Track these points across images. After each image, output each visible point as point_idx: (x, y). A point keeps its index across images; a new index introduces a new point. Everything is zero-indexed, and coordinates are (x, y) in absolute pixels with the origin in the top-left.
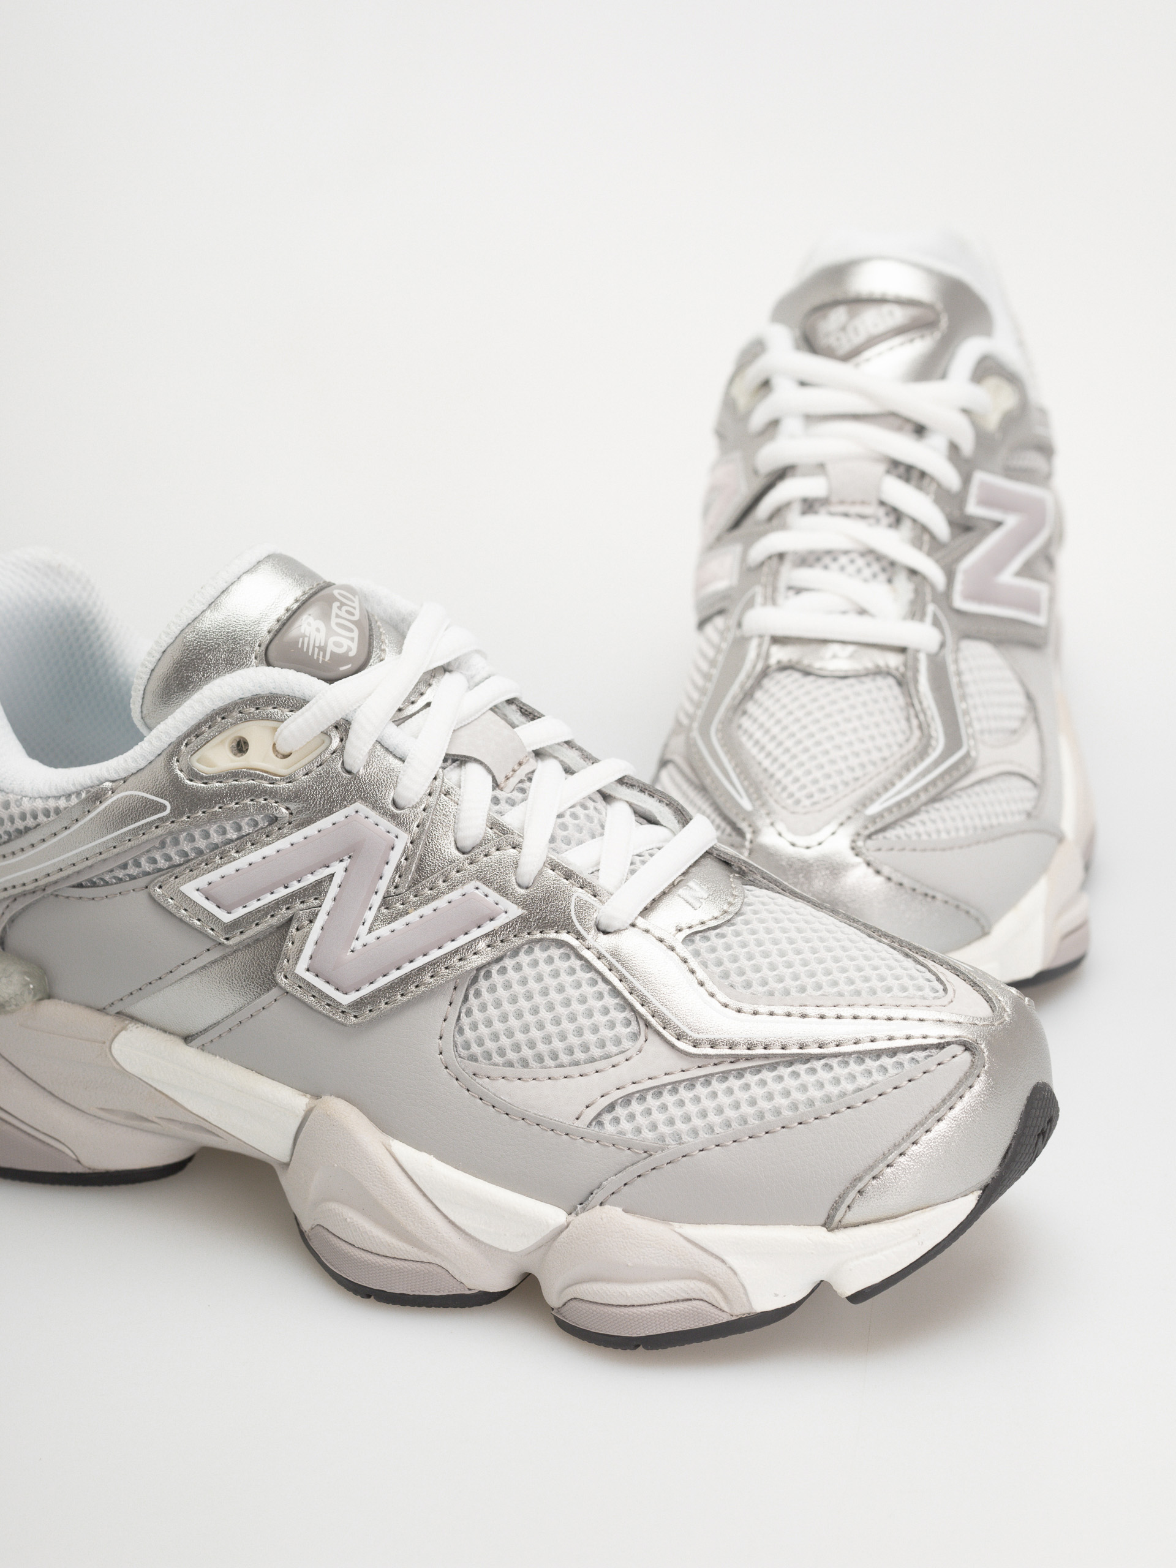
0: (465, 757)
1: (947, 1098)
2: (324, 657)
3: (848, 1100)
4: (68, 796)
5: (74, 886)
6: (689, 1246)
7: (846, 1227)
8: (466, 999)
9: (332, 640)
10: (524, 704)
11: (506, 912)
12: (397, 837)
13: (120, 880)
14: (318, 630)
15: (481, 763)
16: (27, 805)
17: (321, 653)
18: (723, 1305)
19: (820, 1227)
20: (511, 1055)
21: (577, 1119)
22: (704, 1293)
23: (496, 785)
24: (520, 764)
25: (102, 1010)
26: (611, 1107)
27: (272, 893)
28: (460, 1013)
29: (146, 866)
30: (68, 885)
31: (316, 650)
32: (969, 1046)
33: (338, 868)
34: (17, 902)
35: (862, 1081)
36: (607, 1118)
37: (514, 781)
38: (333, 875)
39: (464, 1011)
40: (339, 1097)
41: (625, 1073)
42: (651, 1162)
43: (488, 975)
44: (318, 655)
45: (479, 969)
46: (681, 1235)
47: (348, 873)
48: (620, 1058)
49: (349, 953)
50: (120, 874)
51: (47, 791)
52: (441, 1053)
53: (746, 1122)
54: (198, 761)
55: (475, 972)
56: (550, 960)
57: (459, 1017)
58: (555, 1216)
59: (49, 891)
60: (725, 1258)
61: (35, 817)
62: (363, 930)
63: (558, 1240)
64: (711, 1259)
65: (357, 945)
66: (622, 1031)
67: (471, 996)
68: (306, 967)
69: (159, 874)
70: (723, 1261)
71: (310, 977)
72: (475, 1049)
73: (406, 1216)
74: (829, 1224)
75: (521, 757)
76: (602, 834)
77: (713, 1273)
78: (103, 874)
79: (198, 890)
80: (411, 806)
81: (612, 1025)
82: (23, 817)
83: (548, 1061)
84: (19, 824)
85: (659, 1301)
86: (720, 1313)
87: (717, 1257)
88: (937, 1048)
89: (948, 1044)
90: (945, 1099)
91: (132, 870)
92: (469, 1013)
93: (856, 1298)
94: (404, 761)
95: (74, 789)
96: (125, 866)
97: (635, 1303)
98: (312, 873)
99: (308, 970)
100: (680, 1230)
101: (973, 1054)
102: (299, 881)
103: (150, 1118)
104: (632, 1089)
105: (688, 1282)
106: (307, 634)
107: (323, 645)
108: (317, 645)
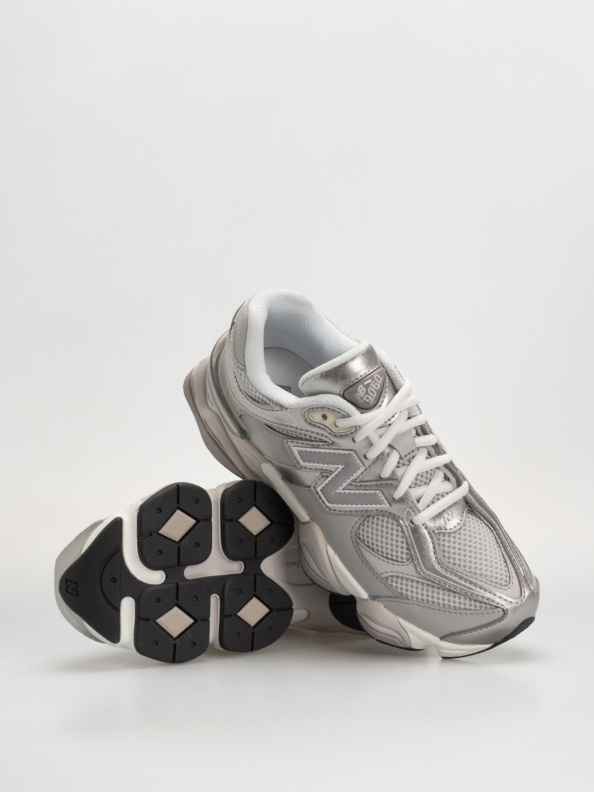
0: (395, 447)
1: (490, 623)
2: (361, 401)
5: (263, 423)
6: (398, 624)
7: (446, 641)
8: (365, 520)
9: (366, 396)
11: (385, 504)
12: (361, 466)
14: (363, 391)
15: (398, 451)
17: (361, 400)
18: (403, 642)
19: (438, 637)
20: (370, 545)
21: (381, 574)
22: (400, 638)
23: (401, 458)
24: (412, 451)
25: (262, 454)
26: (392, 576)
27: (318, 463)
28: (361, 523)
33: (340, 466)
37: (408, 458)
38: (338, 468)
39: (362, 523)
40: (318, 525)
41: (400, 569)
42: (396, 599)
44: (360, 400)
46: (398, 621)
47: (342, 469)
49: (335, 493)
52: (351, 532)
54: (310, 416)
55: (370, 514)
57: (360, 525)
58: (366, 595)
60: (408, 633)
62: (341, 488)
63: (363, 601)
64: (404, 631)
65: (338, 491)
66: (404, 556)
67: (366, 521)
68: (320, 489)
69: (288, 437)
72: (361, 536)
74: (442, 638)
75: (413, 449)
76: (429, 484)
77: (403, 634)
79: (297, 450)
80: (370, 459)
81: (402, 553)
83: (380, 553)
86: (401, 644)
88: (495, 607)
89: (499, 608)
90: (489, 623)
94: (372, 445)
98: (332, 464)
99: (321, 490)
100: (398, 619)
101: (505, 613)
104: (401, 575)
105: (395, 633)
106: (359, 392)
107: (362, 397)
108: (361, 396)
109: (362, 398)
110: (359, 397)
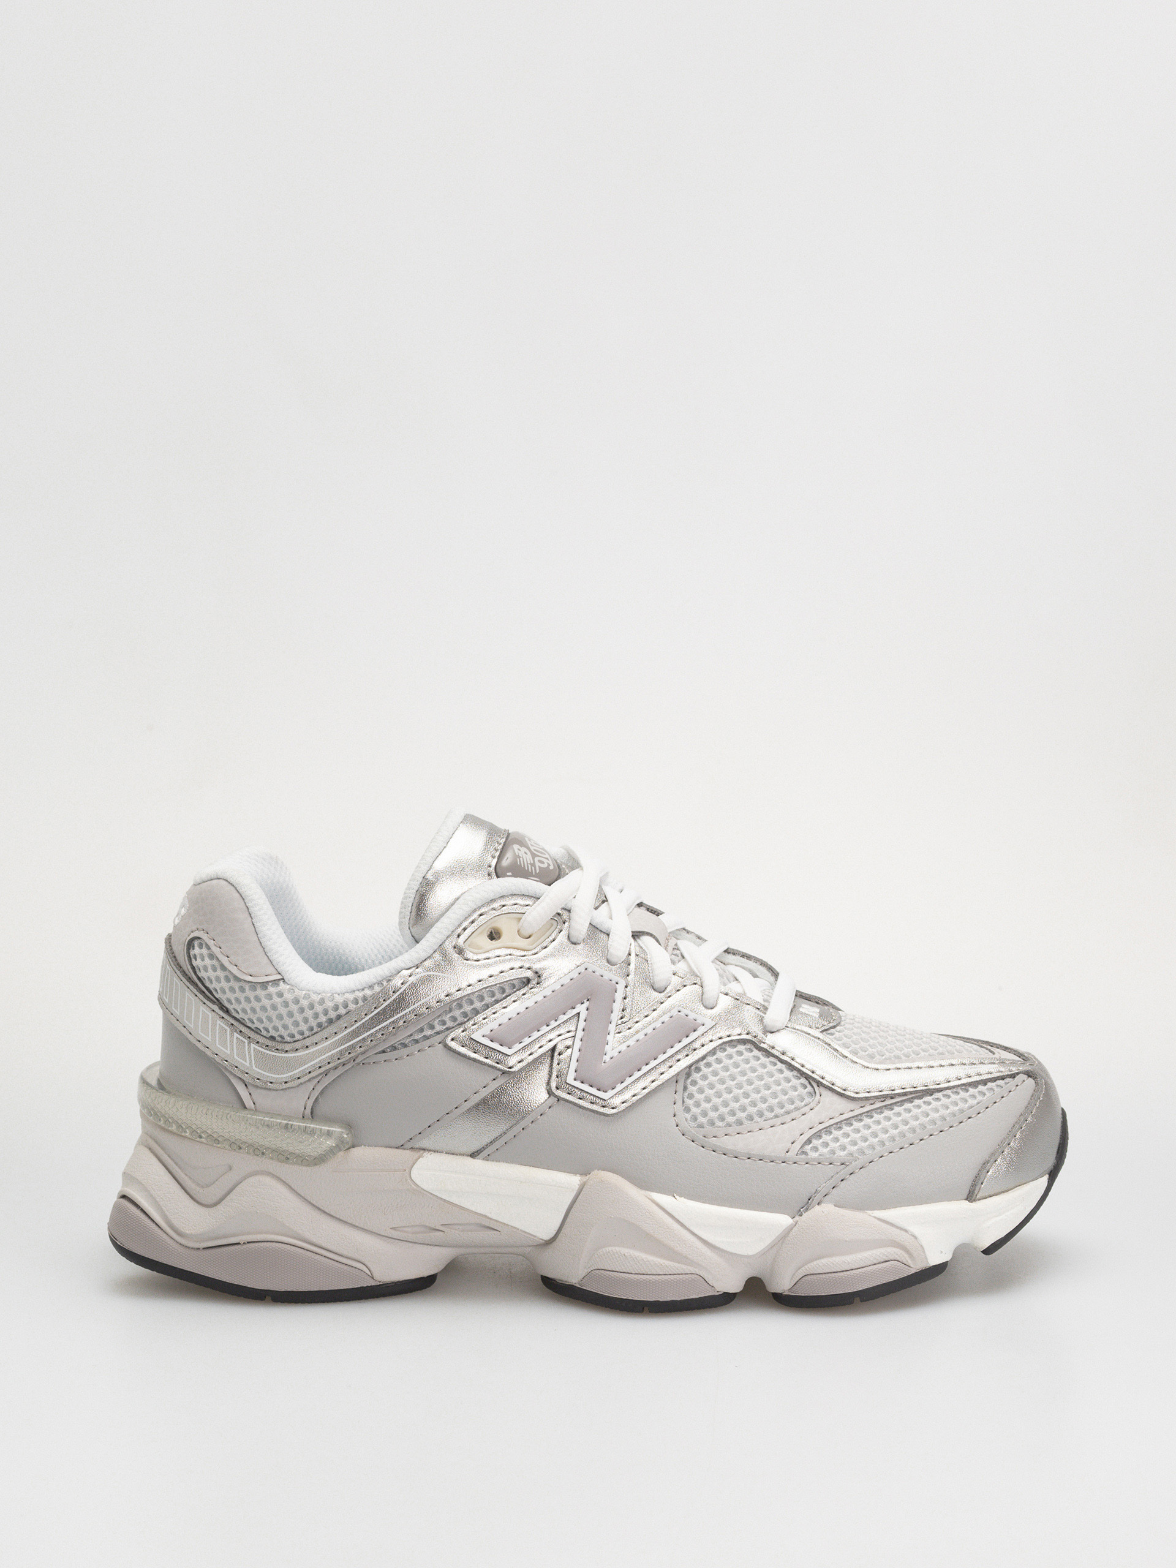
0: (640, 932)
1: (1028, 1106)
2: (536, 870)
3: (968, 1113)
4: (371, 987)
5: (380, 1053)
7: (979, 1200)
8: (685, 1088)
9: (536, 859)
10: (649, 906)
11: (702, 1026)
12: (617, 983)
13: (417, 1041)
14: (526, 853)
15: (651, 935)
16: (339, 999)
17: (533, 868)
18: (910, 1262)
19: (964, 1201)
20: (730, 1119)
21: (787, 1152)
22: (897, 1254)
25: (401, 1147)
26: (809, 1141)
27: (538, 1031)
29: (438, 1028)
30: (375, 1052)
31: (529, 866)
32: (1030, 1074)
33: (581, 1008)
34: (328, 1076)
35: (972, 1102)
36: (808, 1148)
38: (579, 1013)
39: (686, 1096)
40: (604, 1170)
41: (812, 1117)
42: (849, 1169)
43: (698, 1070)
44: (531, 868)
45: (690, 1066)
46: (875, 1217)
47: (589, 1011)
48: (807, 1109)
49: (603, 1064)
50: (418, 1036)
51: (353, 987)
52: (677, 1126)
53: (904, 1136)
54: (469, 946)
55: (688, 1069)
56: (740, 1053)
57: (684, 1100)
58: (784, 1220)
59: (357, 1061)
60: (908, 1229)
61: (346, 1006)
62: (608, 1047)
63: (790, 1235)
64: (898, 1230)
65: (607, 1058)
66: (802, 1092)
67: (689, 1086)
68: (573, 1078)
69: (449, 1032)
70: (906, 1231)
71: (578, 1084)
72: (702, 1120)
73: (673, 1241)
74: (971, 1197)
75: (667, 935)
77: (902, 1240)
78: (404, 1039)
79: (483, 1036)
80: (621, 962)
81: (795, 1088)
82: (336, 1008)
83: (756, 1118)
84: (333, 1015)
85: (869, 1264)
86: (908, 1268)
87: (901, 1229)
88: (1010, 1078)
89: (1018, 1074)
91: (428, 1032)
92: (691, 1096)
93: (988, 1251)
94: (608, 935)
95: (375, 981)
96: (422, 1030)
97: (854, 1267)
98: (564, 1014)
99: (575, 1080)
100: (874, 1215)
101: (1035, 1078)
102: (556, 1021)
103: (437, 1228)
104: (820, 1127)
105: (885, 1249)
106: (521, 856)
107: (532, 862)
108: (529, 862)
109: (533, 865)
110: (528, 864)
